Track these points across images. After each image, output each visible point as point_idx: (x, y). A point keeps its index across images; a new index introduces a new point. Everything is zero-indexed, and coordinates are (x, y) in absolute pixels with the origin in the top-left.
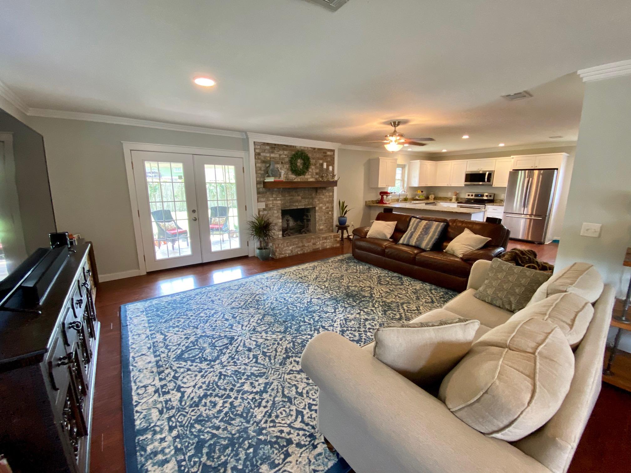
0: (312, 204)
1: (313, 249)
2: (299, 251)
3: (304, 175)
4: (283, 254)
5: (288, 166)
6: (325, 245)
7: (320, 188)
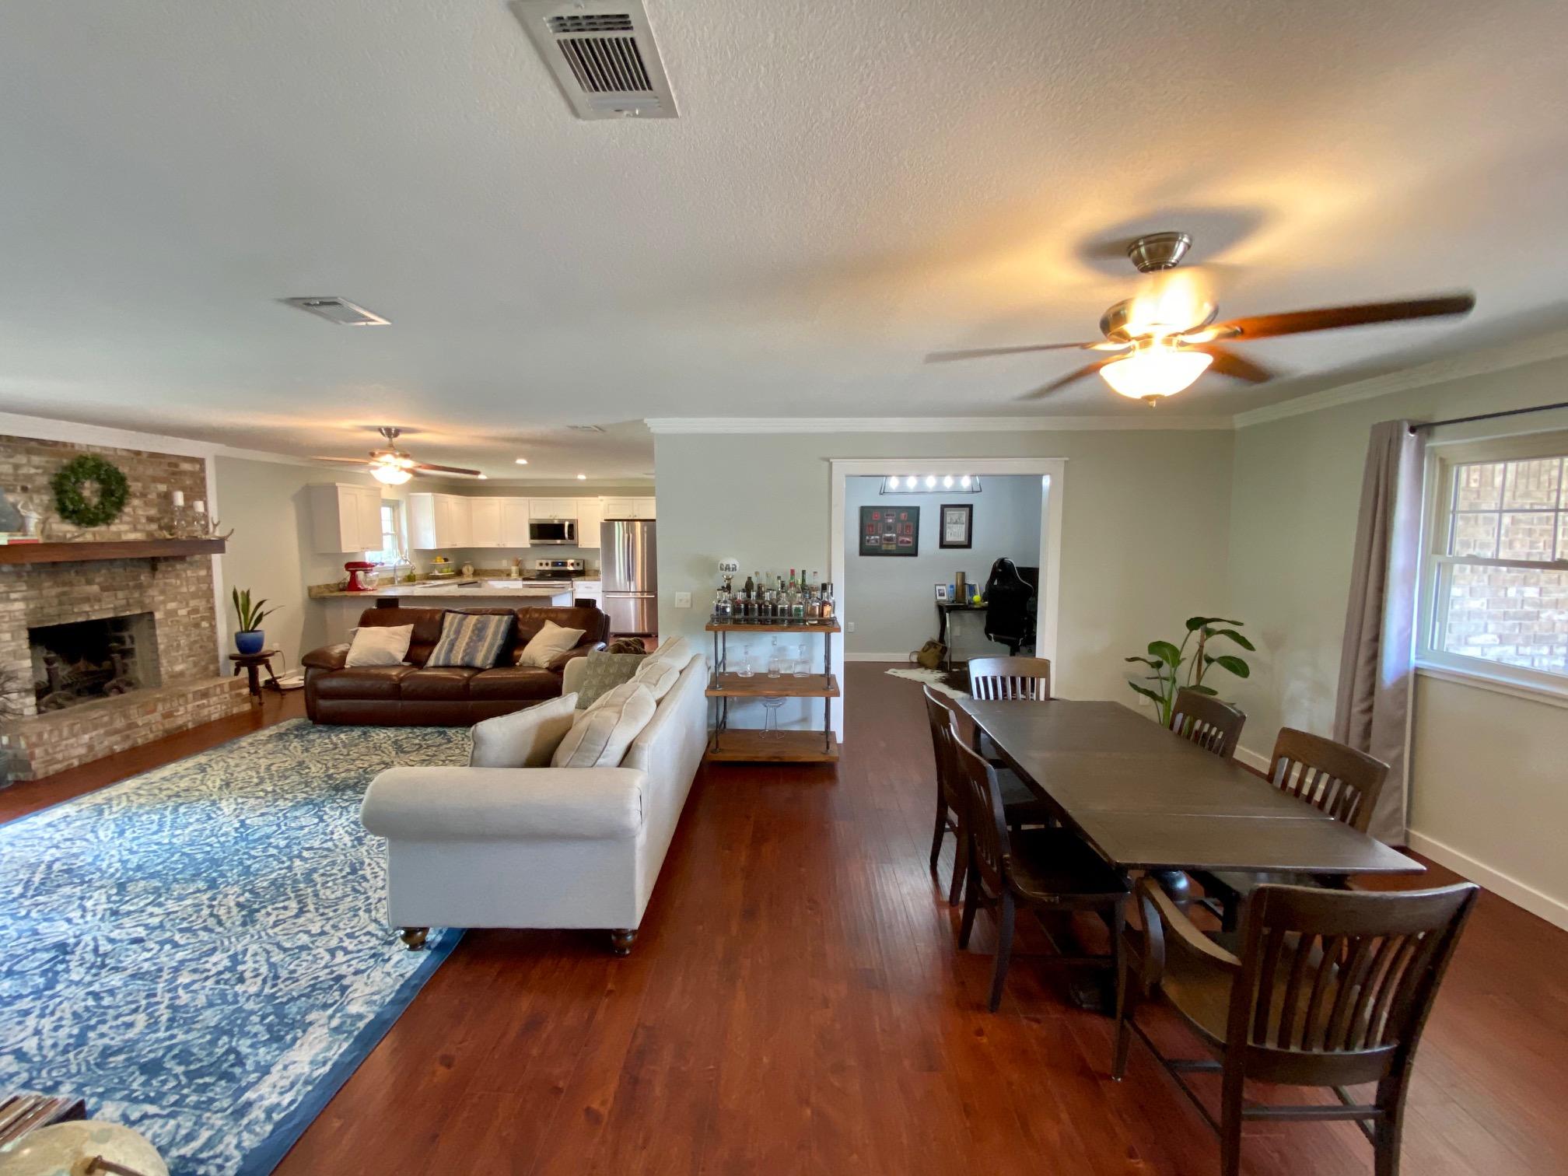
0: (141, 603)
1: (166, 731)
2: (117, 743)
3: (108, 524)
4: (59, 762)
5: (46, 498)
6: (205, 712)
7: (166, 559)
